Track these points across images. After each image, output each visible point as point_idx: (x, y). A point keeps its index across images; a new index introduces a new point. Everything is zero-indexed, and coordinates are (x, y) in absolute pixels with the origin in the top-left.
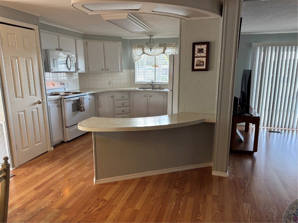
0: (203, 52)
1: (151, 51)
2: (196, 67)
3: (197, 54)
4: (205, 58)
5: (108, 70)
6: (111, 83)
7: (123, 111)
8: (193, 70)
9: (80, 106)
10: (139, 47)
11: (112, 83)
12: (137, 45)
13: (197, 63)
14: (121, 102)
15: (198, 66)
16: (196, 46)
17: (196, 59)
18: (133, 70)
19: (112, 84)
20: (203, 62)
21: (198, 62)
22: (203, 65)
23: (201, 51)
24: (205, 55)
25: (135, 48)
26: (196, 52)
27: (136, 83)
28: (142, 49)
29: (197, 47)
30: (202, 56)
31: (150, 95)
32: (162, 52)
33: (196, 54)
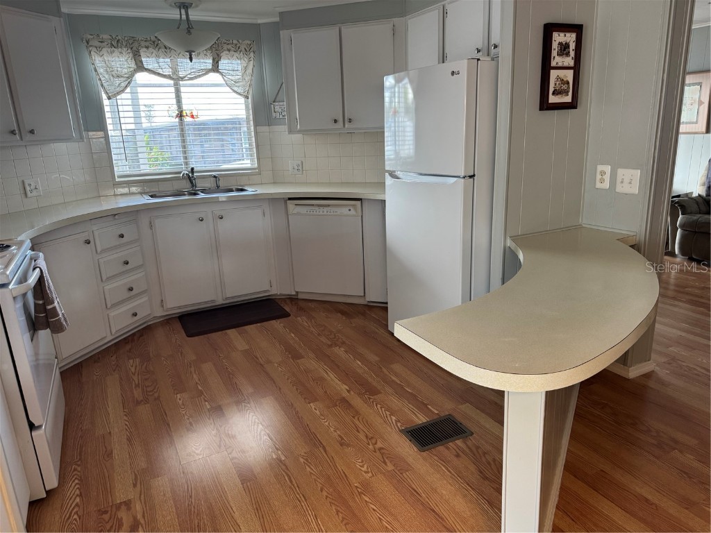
0: (568, 54)
1: (191, 60)
2: (553, 99)
3: (556, 60)
4: (572, 71)
5: (32, 132)
6: (28, 188)
7: (131, 289)
8: (545, 105)
9: (49, 307)
10: (116, 44)
11: (33, 187)
12: (105, 37)
13: (556, 84)
14: (115, 256)
15: (557, 95)
16: (555, 35)
17: (554, 74)
18: (101, 134)
19: (35, 193)
20: (568, 83)
21: (558, 83)
22: (566, 93)
23: (564, 49)
24: (572, 63)
25: (99, 49)
26: (554, 53)
27: (117, 180)
28: (131, 55)
29: (558, 38)
30: (566, 64)
31: (218, 213)
32: (210, 66)
33: (554, 57)
